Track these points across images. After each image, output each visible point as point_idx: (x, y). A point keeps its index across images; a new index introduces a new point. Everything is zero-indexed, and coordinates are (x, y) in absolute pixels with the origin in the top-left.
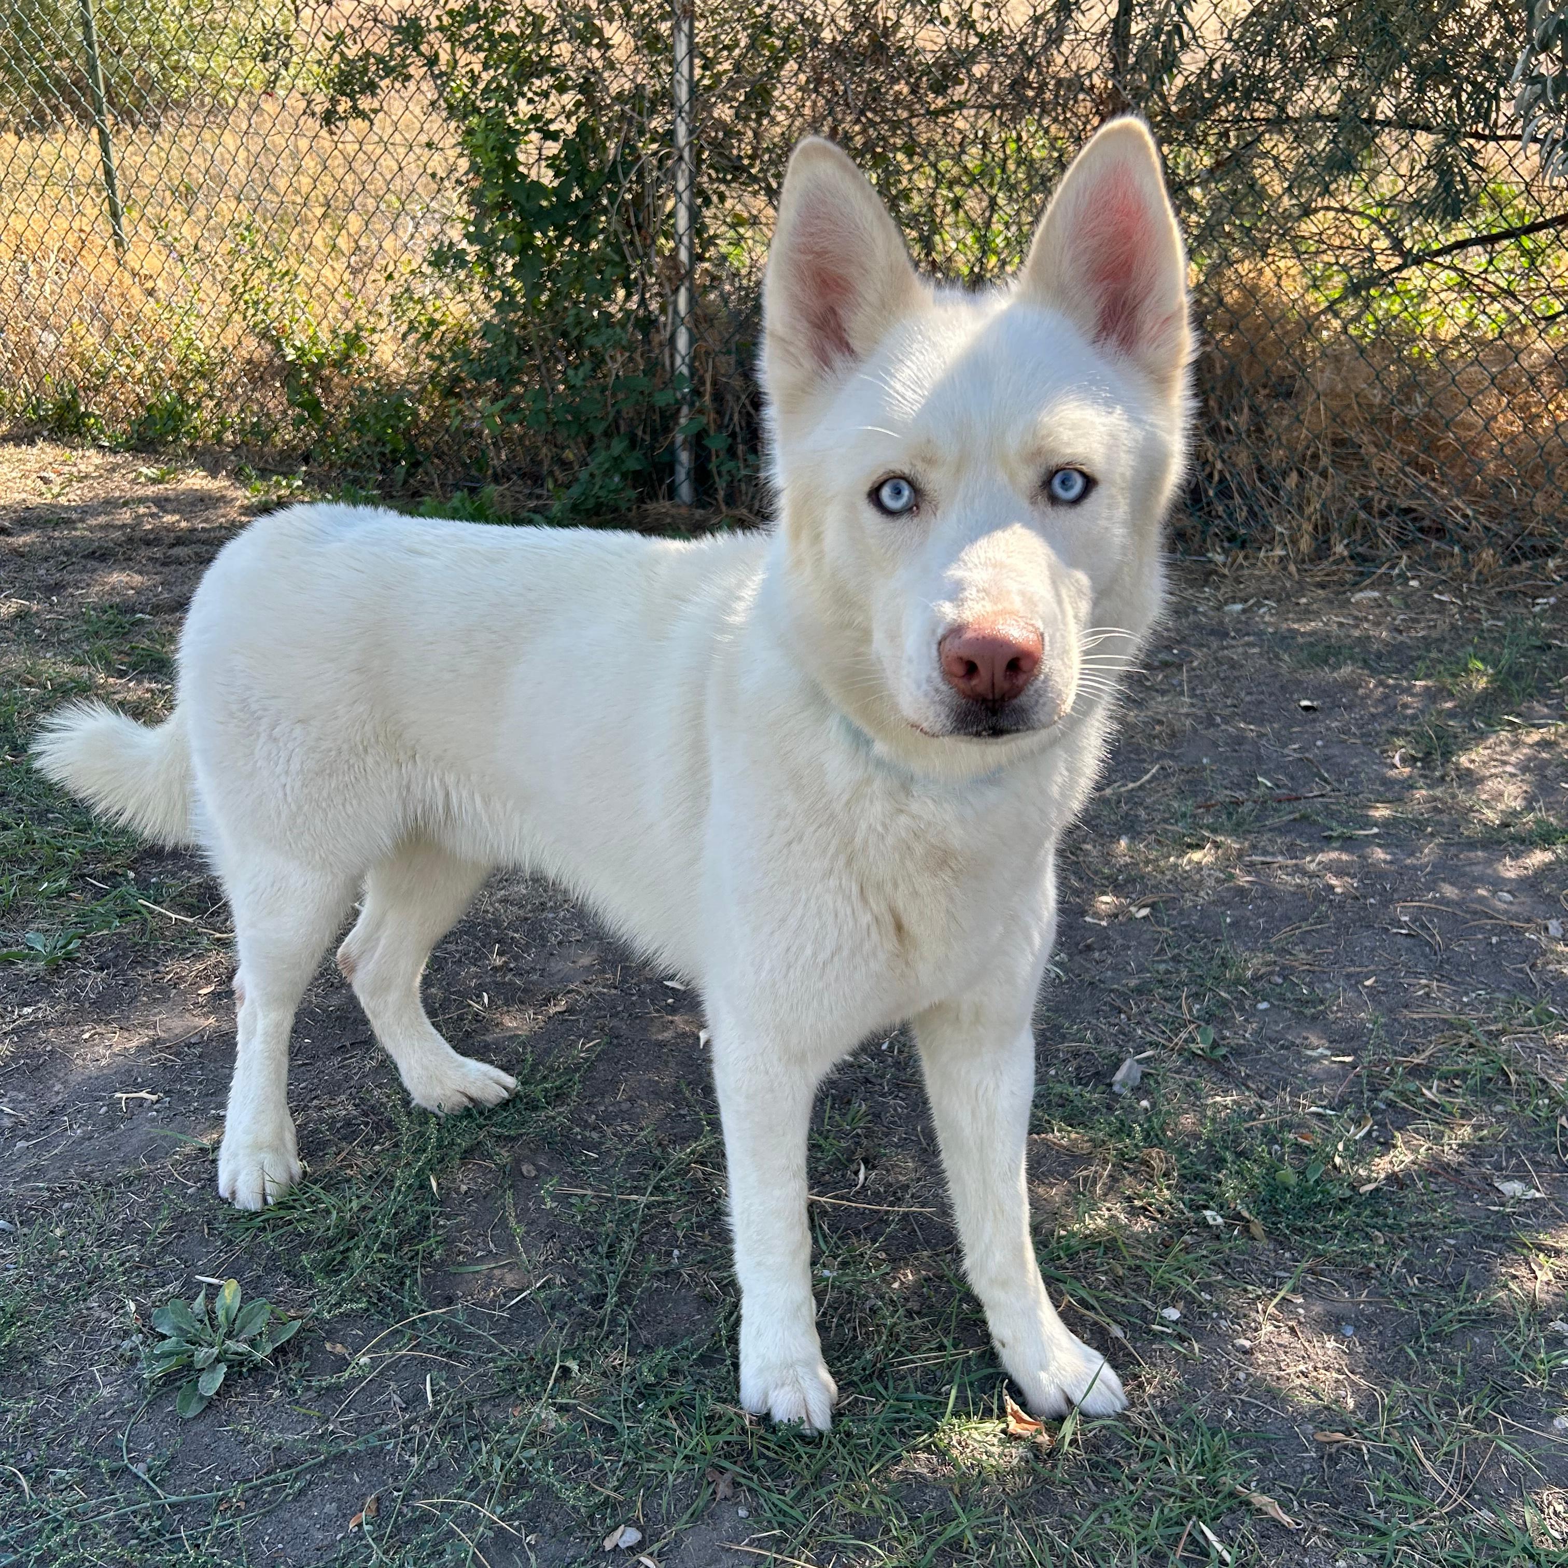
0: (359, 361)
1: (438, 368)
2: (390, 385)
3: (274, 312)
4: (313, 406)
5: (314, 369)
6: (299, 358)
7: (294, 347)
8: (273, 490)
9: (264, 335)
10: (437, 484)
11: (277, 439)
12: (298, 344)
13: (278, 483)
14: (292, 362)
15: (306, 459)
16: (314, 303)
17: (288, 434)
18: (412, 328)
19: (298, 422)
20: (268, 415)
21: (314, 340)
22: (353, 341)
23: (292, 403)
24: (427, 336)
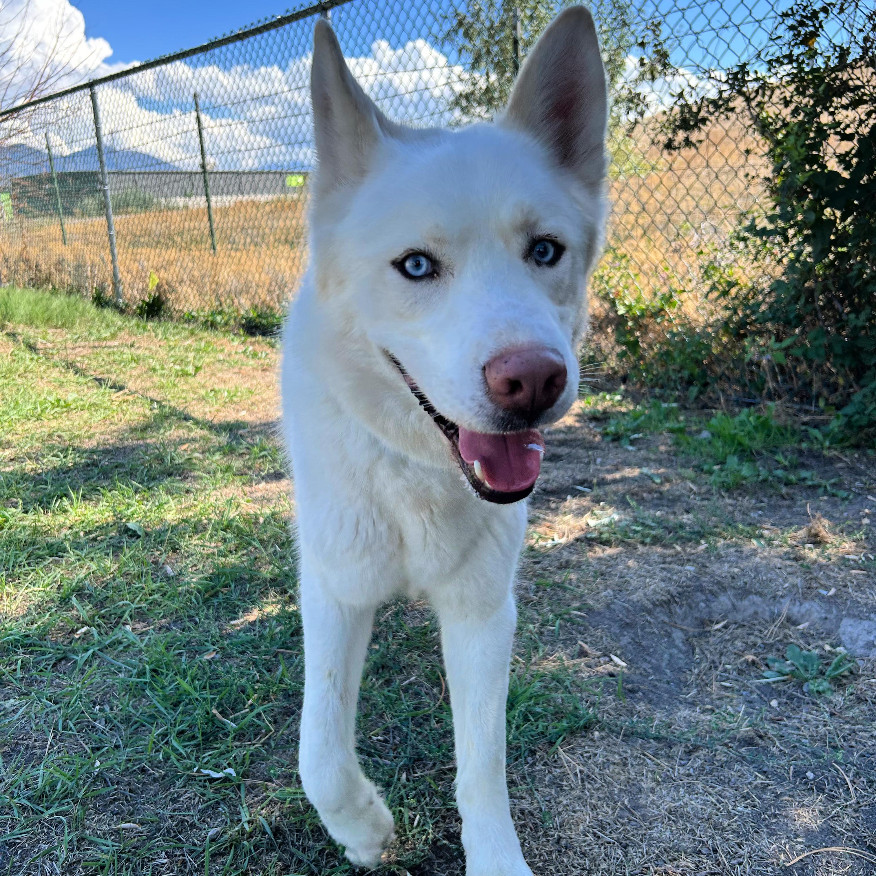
0: (671, 312)
1: (731, 317)
2: (692, 329)
3: (614, 282)
4: (634, 346)
5: (635, 319)
6: (627, 312)
7: (625, 305)
8: (600, 403)
9: (605, 297)
10: (722, 400)
11: (605, 367)
12: (627, 303)
13: (604, 398)
14: (622, 315)
15: (625, 379)
16: (641, 276)
17: (613, 362)
18: (713, 288)
19: (621, 356)
20: (600, 350)
21: (638, 300)
22: (668, 299)
23: (618, 342)
24: (725, 293)
